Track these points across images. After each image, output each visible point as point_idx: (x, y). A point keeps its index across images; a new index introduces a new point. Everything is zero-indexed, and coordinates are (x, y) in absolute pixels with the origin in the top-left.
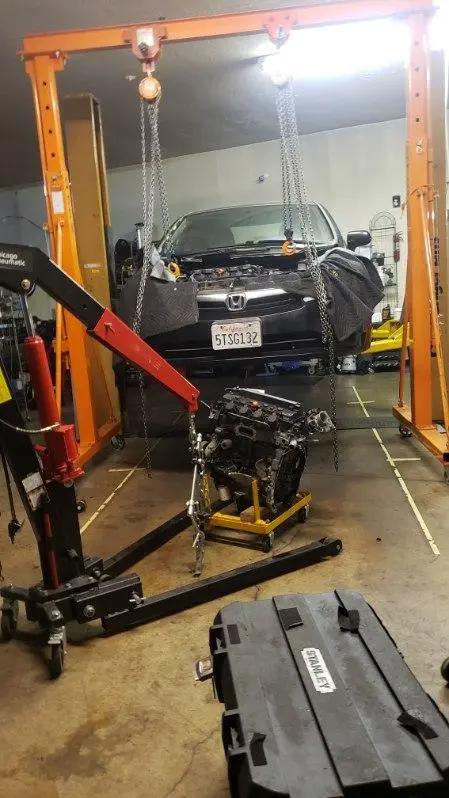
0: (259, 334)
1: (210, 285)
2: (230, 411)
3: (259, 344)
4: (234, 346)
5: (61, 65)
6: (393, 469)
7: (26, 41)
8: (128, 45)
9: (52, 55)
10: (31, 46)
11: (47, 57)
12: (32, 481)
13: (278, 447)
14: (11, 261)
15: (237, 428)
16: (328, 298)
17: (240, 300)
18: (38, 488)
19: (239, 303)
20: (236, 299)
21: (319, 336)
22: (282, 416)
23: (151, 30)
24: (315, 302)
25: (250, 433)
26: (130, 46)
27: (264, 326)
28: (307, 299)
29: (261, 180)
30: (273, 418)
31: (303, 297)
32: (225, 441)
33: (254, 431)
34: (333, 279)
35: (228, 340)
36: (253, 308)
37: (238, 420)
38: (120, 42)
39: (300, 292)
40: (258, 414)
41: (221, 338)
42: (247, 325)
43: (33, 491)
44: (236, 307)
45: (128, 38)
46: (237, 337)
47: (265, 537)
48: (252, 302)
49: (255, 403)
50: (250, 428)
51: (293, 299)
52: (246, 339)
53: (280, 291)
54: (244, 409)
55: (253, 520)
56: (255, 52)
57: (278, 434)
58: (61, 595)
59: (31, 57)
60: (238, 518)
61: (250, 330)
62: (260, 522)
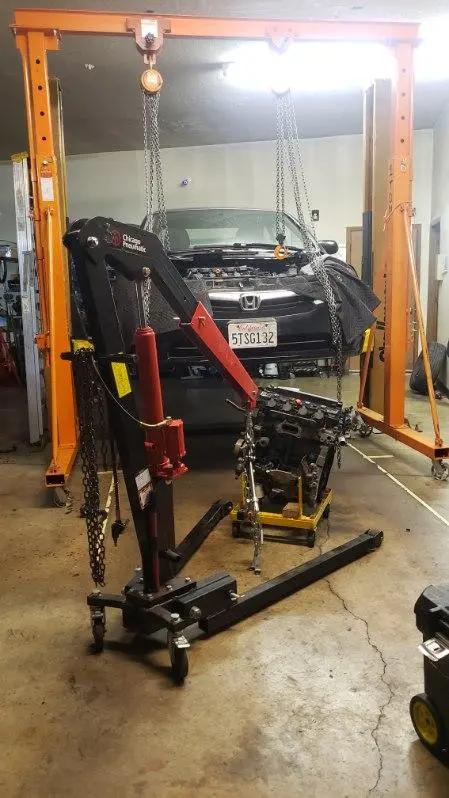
0: (276, 335)
1: (217, 284)
2: (272, 408)
3: (275, 344)
4: (250, 346)
5: (55, 44)
6: (375, 466)
7: (17, 14)
8: (131, 34)
9: (48, 33)
10: (22, 20)
11: (42, 34)
12: (143, 479)
13: (322, 444)
14: (135, 247)
15: (279, 426)
16: (338, 302)
17: (254, 301)
18: (147, 486)
19: (253, 303)
20: (250, 299)
21: (329, 337)
22: (326, 413)
23: (156, 22)
24: (326, 305)
25: (295, 430)
26: (134, 35)
27: (280, 326)
28: (317, 302)
29: (184, 184)
30: (319, 415)
31: (314, 299)
32: (263, 439)
33: (300, 429)
34: (339, 284)
35: (244, 339)
36: (267, 309)
37: (280, 418)
38: (121, 29)
39: (311, 295)
40: (303, 411)
41: (238, 337)
42: (263, 324)
43: (143, 489)
44: (251, 307)
45: (131, 27)
46: (253, 337)
47: (311, 533)
48: (265, 302)
49: (298, 401)
50: (295, 425)
51: (302, 301)
52: (262, 339)
53: (289, 294)
54: (287, 407)
55: (297, 516)
56: (222, 58)
57: (323, 432)
58: (166, 597)
59: (24, 31)
60: (280, 515)
61: (267, 330)
62: (303, 517)
